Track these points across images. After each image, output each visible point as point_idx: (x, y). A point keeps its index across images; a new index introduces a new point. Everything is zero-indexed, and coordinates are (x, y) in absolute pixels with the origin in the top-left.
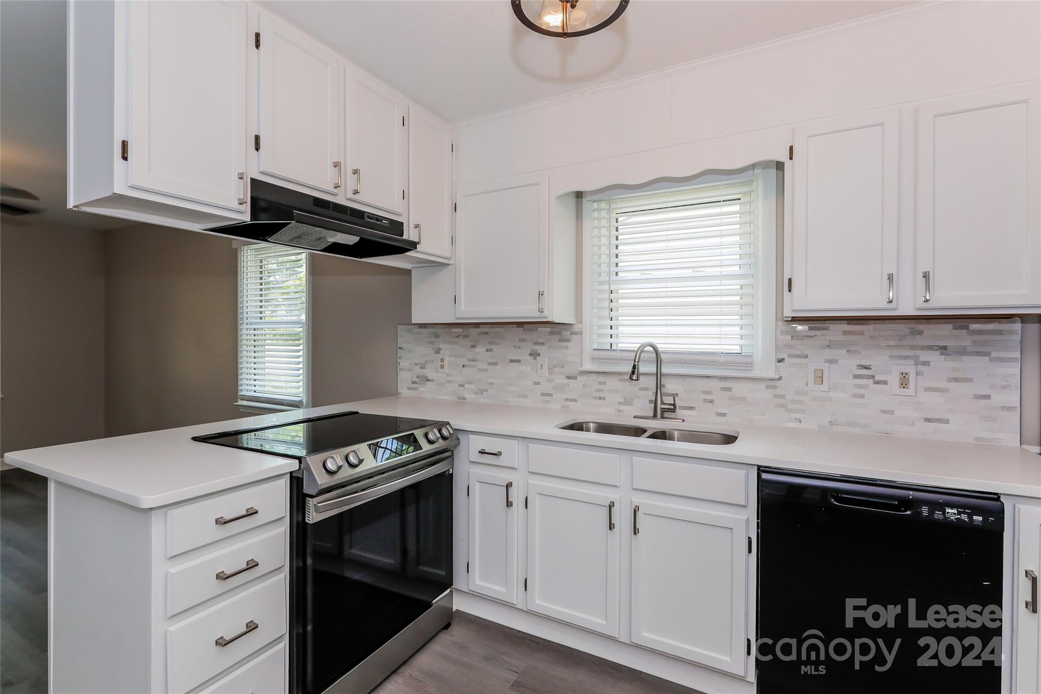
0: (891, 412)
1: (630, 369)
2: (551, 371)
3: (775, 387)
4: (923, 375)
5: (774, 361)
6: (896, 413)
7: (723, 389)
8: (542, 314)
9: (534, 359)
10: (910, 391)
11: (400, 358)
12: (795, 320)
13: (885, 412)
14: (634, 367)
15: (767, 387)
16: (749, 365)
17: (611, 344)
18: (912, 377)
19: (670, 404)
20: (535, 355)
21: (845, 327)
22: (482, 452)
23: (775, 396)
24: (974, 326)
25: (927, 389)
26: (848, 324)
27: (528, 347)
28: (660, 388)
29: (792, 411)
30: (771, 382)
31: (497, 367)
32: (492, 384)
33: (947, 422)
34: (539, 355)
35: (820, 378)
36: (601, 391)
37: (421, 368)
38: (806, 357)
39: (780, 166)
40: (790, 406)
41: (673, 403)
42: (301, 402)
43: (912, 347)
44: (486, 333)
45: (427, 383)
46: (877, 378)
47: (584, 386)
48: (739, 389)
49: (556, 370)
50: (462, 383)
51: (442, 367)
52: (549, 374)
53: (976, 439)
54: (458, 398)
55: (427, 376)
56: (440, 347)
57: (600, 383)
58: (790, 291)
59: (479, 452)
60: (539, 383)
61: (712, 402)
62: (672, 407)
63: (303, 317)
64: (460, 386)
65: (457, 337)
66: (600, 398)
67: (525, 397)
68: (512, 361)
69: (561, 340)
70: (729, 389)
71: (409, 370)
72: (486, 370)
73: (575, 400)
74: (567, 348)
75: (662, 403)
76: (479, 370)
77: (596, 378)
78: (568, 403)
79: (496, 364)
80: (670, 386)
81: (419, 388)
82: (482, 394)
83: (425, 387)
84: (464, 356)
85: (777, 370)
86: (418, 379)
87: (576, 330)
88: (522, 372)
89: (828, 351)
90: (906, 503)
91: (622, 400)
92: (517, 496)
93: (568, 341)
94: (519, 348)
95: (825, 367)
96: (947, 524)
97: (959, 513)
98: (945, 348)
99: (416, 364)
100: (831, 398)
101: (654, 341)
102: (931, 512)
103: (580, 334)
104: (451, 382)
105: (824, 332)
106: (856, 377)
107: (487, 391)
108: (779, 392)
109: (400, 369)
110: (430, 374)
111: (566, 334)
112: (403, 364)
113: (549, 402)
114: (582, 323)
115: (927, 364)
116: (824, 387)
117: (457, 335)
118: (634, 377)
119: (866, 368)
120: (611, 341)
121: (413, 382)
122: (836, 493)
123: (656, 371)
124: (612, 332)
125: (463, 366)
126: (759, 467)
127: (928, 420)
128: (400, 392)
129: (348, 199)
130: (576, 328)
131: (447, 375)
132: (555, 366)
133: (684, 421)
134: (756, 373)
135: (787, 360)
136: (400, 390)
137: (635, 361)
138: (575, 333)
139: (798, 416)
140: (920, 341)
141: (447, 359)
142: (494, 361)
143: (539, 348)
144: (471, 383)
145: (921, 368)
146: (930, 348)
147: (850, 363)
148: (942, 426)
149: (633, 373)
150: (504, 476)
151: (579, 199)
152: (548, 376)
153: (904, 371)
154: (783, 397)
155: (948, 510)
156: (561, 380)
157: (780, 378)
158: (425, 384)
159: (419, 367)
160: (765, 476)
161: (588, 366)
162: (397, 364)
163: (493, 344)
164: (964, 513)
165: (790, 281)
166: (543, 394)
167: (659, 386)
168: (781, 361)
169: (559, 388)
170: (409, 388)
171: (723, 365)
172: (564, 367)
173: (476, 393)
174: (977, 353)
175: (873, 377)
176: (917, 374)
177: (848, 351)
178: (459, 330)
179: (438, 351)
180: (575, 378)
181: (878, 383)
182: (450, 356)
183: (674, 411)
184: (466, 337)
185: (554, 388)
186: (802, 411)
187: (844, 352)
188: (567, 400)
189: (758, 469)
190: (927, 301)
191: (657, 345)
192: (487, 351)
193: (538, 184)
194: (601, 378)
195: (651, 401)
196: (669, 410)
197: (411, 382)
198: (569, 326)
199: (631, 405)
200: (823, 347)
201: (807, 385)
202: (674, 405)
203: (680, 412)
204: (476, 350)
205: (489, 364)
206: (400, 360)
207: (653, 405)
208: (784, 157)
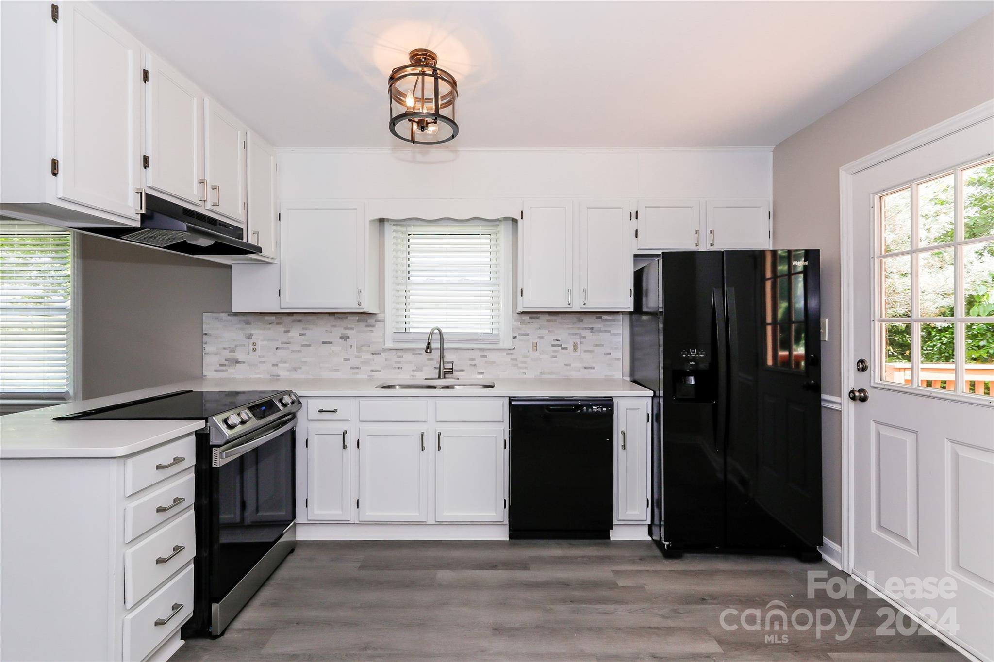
0: (569, 365)
1: (425, 346)
2: (359, 349)
3: (511, 354)
4: (583, 344)
5: (511, 338)
6: (572, 365)
7: (482, 357)
8: (360, 307)
9: (345, 341)
10: (578, 353)
11: (206, 343)
12: (524, 313)
13: (566, 365)
14: (429, 344)
15: (507, 354)
16: (497, 342)
17: (406, 329)
18: (578, 345)
19: (450, 369)
20: (345, 338)
21: (547, 317)
22: (321, 411)
23: (512, 359)
24: (605, 317)
25: (585, 351)
26: (549, 315)
27: (339, 331)
28: (443, 358)
29: (521, 368)
30: (510, 351)
31: (311, 348)
32: (305, 362)
33: (593, 368)
34: (349, 338)
35: (535, 347)
36: (399, 362)
37: (230, 352)
38: (528, 335)
39: (515, 221)
40: (520, 365)
41: (452, 367)
42: (67, 393)
43: (578, 329)
44: (300, 321)
45: (237, 364)
46: (563, 346)
47: (386, 360)
48: (491, 356)
49: (364, 348)
50: (275, 363)
51: (254, 350)
52: (357, 352)
53: (606, 376)
54: (271, 376)
55: (238, 359)
56: (252, 333)
57: (398, 357)
58: (522, 296)
59: (319, 411)
60: (348, 360)
61: (475, 365)
62: (451, 371)
63: (68, 303)
64: (273, 365)
65: (270, 324)
66: (399, 368)
67: (337, 371)
68: (324, 343)
69: (367, 326)
70: (485, 357)
71: (216, 354)
72: (300, 351)
73: (379, 371)
74: (372, 332)
75: (444, 368)
76: (293, 351)
77: (395, 353)
78: (373, 373)
79: (309, 346)
80: (448, 357)
81: (228, 370)
82: (296, 371)
83: (235, 369)
84: (277, 340)
85: (513, 343)
86: (227, 362)
87: (379, 319)
88: (333, 351)
89: (539, 331)
90: (578, 407)
91: (415, 368)
92: (351, 441)
93: (373, 326)
94: (331, 332)
95: (537, 340)
96: (593, 414)
97: (598, 408)
98: (592, 329)
99: (225, 348)
100: (541, 359)
101: (439, 326)
102: (587, 410)
103: (383, 321)
104: (264, 362)
105: (537, 320)
106: (553, 346)
107: (301, 368)
108: (513, 357)
109: (205, 354)
110: (240, 356)
111: (371, 321)
112: (208, 348)
113: (357, 374)
114: (384, 313)
115: (585, 337)
116: (538, 352)
117: (270, 322)
118: (428, 351)
119: (558, 340)
120: (406, 326)
121: (221, 365)
122: (547, 406)
123: (440, 347)
124: (407, 320)
125: (277, 348)
126: (510, 398)
127: (585, 368)
128: (205, 374)
129: (208, 210)
130: (380, 317)
131: (260, 357)
132: (362, 346)
133: (458, 379)
134: (501, 346)
135: (518, 337)
136: (205, 373)
137: (429, 340)
138: (379, 321)
139: (524, 371)
140: (582, 325)
141: (260, 343)
142: (308, 344)
143: (348, 332)
144: (285, 362)
145: (583, 340)
146: (586, 329)
147: (549, 338)
148: (592, 370)
149: (428, 348)
150: (340, 427)
151: (381, 223)
152: (356, 353)
153: (576, 342)
154: (516, 360)
155: (594, 407)
156: (367, 356)
157: (514, 348)
158: (236, 366)
159: (228, 351)
160: (513, 403)
161: (389, 344)
162: (202, 349)
163: (306, 330)
164: (600, 408)
165: (522, 290)
166: (352, 368)
167: (442, 357)
168: (515, 337)
169: (366, 363)
170: (216, 371)
171: (484, 341)
172: (369, 346)
173: (288, 371)
174: (606, 331)
175: (561, 345)
176: (581, 343)
177: (549, 331)
178: (273, 318)
179: (250, 336)
180: (379, 354)
181: (563, 349)
182: (264, 340)
183: (452, 373)
184: (278, 324)
185: (362, 363)
186: (526, 368)
187: (547, 331)
188: (372, 371)
189: (509, 400)
190: (585, 304)
191: (441, 329)
192: (300, 335)
193: (356, 209)
194: (400, 353)
195: (435, 368)
196: (449, 372)
197: (218, 365)
198: (374, 316)
199: (422, 371)
200: (537, 329)
201: (529, 352)
202: (452, 369)
203: (455, 374)
204: (289, 334)
205: (303, 346)
206: (206, 345)
207: (438, 370)
208: (518, 217)
